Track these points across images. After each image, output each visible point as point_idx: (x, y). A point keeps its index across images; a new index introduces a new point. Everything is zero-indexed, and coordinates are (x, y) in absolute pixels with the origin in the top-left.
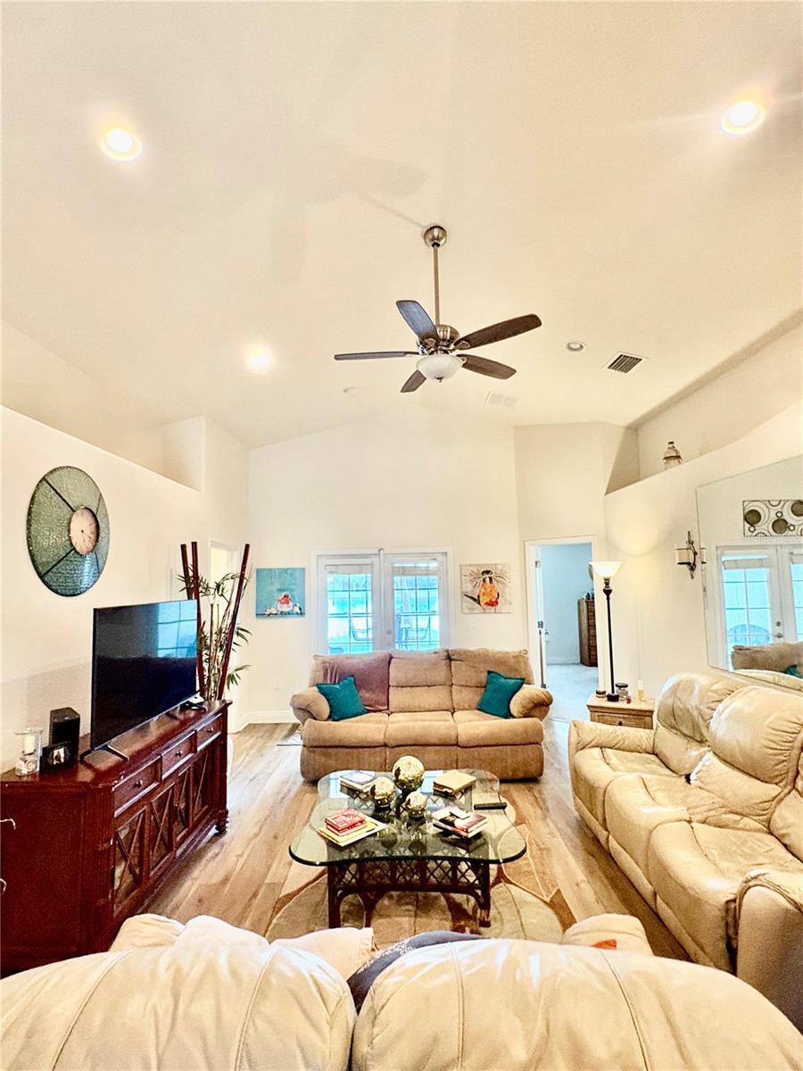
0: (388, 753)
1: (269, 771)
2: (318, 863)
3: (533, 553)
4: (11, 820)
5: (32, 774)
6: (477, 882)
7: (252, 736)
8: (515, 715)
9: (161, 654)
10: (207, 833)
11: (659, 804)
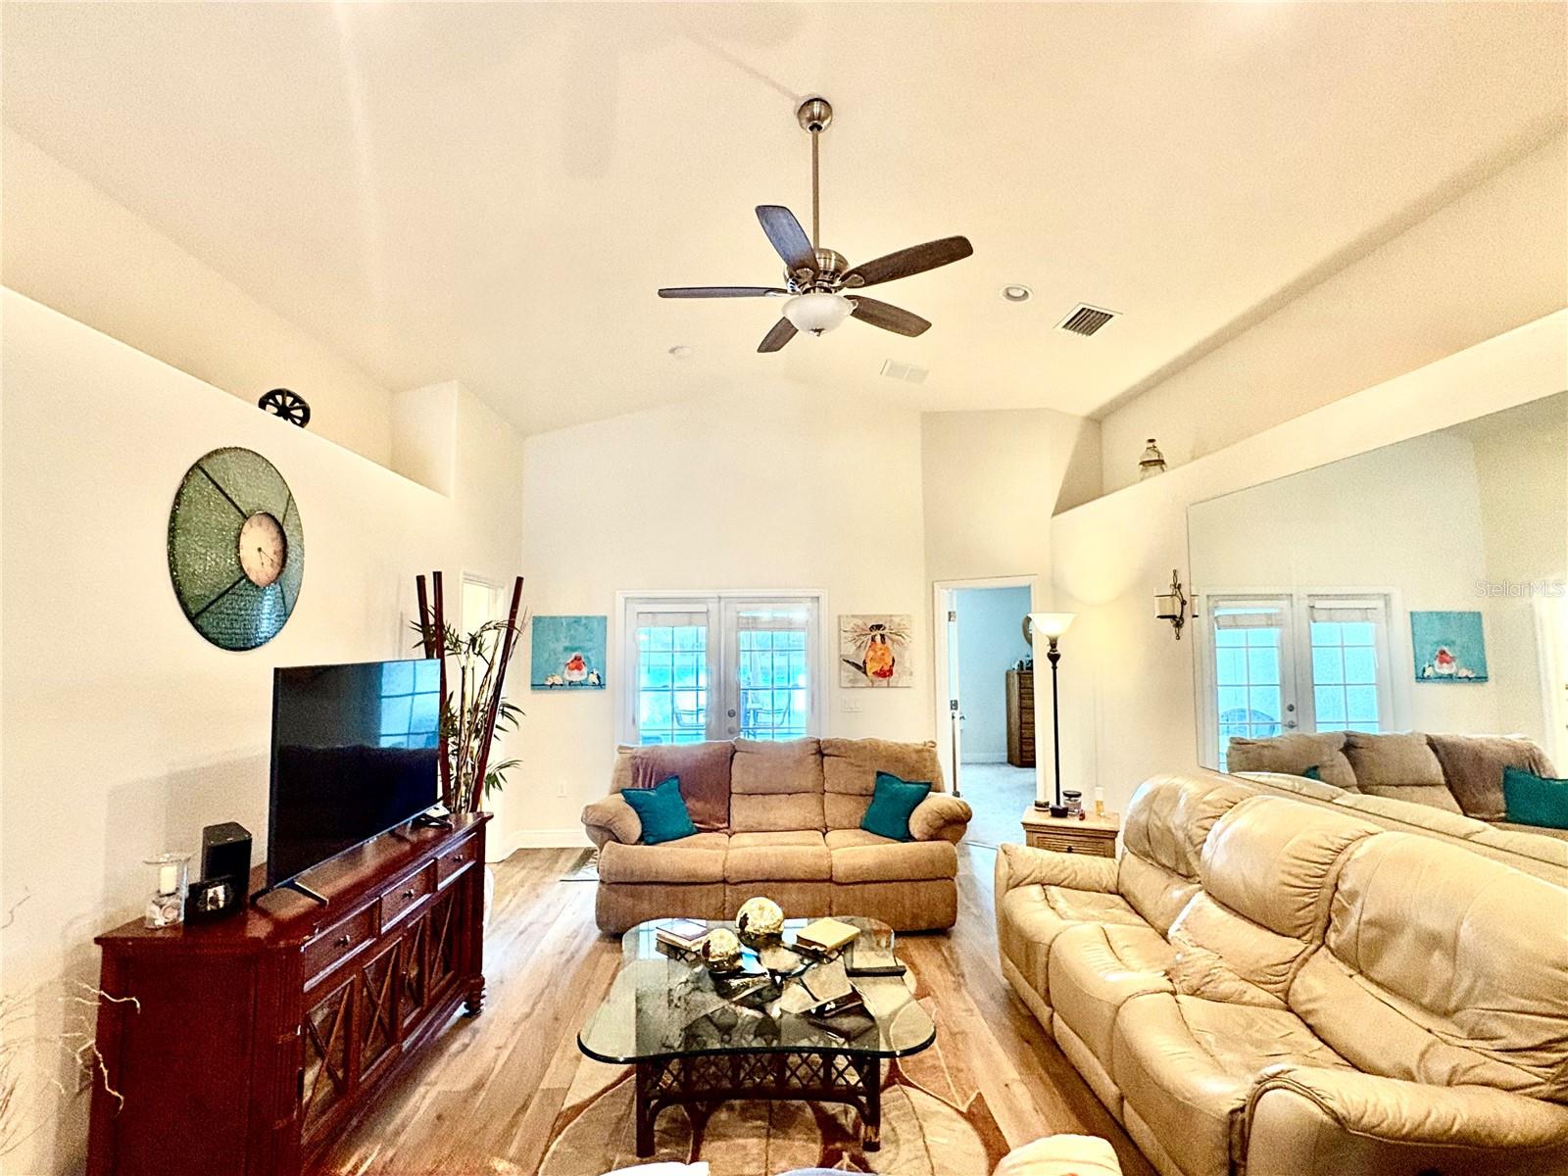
0: (728, 893)
1: (547, 920)
2: (621, 1059)
3: (945, 601)
4: (134, 999)
5: (173, 926)
6: (861, 1084)
7: (523, 868)
8: (916, 836)
9: (385, 743)
10: (450, 1015)
11: (1128, 967)
